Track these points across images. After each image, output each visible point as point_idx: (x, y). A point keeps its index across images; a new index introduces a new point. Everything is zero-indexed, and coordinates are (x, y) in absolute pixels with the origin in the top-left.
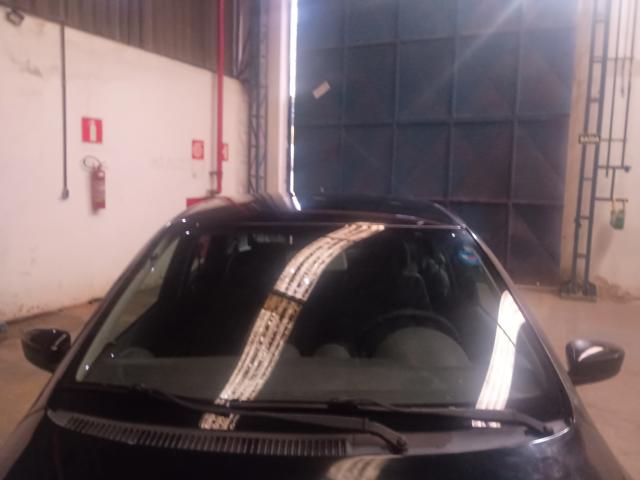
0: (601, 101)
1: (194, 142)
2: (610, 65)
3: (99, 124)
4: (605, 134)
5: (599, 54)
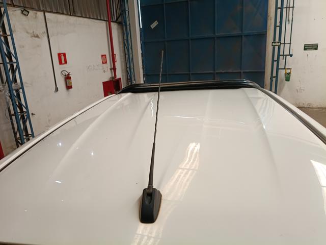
0: (281, 27)
1: (102, 56)
3: (64, 55)
4: (282, 41)
5: (279, 6)
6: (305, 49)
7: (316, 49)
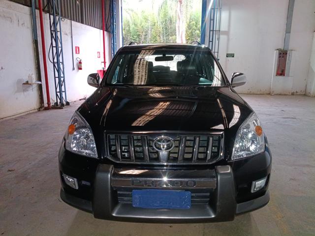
0: (212, 41)
1: (98, 52)
2: (214, 32)
3: (79, 48)
4: (213, 50)
5: (212, 29)
6: (227, 57)
7: (233, 57)
